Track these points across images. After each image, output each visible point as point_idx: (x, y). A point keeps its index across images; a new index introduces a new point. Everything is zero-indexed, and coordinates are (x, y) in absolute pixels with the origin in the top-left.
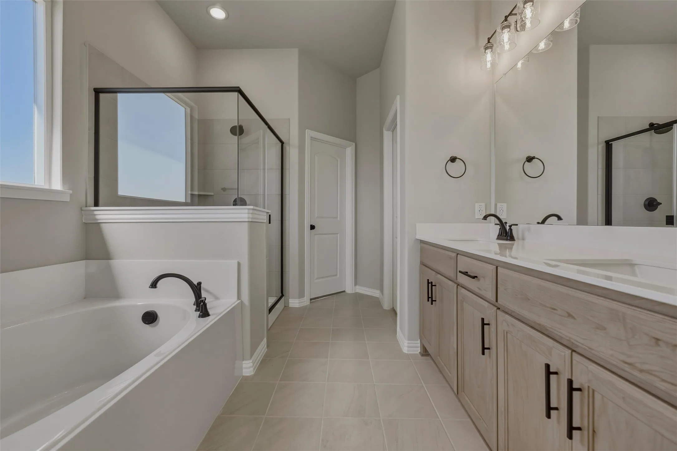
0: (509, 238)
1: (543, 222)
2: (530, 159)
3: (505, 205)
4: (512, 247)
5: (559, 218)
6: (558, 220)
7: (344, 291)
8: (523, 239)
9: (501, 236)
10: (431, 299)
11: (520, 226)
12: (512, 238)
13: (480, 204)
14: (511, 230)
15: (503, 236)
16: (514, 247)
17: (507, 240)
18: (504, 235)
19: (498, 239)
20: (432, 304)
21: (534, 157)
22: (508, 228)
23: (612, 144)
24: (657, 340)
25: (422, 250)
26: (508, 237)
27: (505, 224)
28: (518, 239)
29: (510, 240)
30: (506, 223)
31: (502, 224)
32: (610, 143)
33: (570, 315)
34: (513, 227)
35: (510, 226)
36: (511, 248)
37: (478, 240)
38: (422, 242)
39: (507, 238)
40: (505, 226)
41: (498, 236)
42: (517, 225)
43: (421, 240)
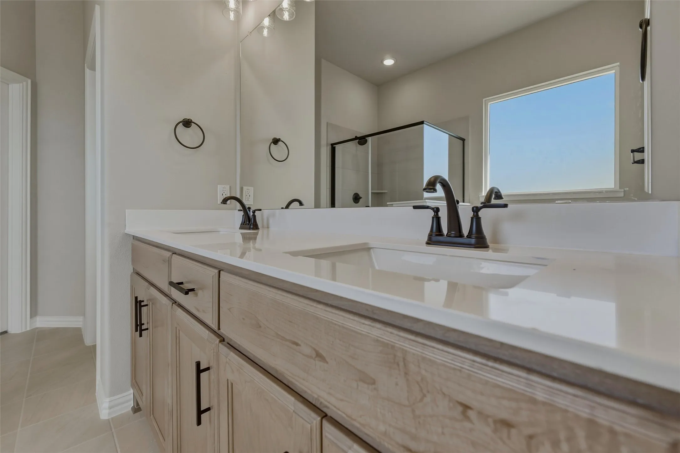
0: (252, 227)
1: (287, 207)
2: (276, 141)
3: (252, 189)
4: (256, 237)
5: (301, 204)
6: (300, 206)
7: (6, 332)
8: (268, 227)
9: (244, 224)
10: (139, 327)
11: (266, 212)
12: (256, 227)
13: (223, 186)
14: (254, 216)
15: (245, 225)
16: (259, 237)
17: (250, 229)
18: (247, 223)
19: (241, 228)
20: (141, 336)
21: (279, 139)
22: (251, 214)
23: (335, 147)
24: (466, 407)
25: (135, 251)
26: (251, 225)
27: (247, 210)
28: (263, 227)
29: (253, 229)
30: (249, 208)
31: (245, 209)
32: (334, 146)
33: (319, 356)
34: (257, 213)
35: (254, 212)
36: (255, 239)
37: (220, 230)
38: (135, 238)
39: (250, 227)
40: (248, 211)
41: (241, 224)
42: (260, 210)
43: (134, 236)
